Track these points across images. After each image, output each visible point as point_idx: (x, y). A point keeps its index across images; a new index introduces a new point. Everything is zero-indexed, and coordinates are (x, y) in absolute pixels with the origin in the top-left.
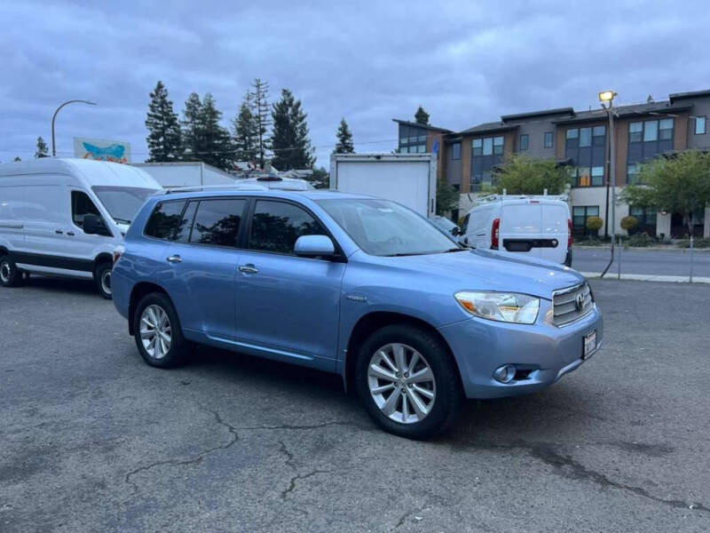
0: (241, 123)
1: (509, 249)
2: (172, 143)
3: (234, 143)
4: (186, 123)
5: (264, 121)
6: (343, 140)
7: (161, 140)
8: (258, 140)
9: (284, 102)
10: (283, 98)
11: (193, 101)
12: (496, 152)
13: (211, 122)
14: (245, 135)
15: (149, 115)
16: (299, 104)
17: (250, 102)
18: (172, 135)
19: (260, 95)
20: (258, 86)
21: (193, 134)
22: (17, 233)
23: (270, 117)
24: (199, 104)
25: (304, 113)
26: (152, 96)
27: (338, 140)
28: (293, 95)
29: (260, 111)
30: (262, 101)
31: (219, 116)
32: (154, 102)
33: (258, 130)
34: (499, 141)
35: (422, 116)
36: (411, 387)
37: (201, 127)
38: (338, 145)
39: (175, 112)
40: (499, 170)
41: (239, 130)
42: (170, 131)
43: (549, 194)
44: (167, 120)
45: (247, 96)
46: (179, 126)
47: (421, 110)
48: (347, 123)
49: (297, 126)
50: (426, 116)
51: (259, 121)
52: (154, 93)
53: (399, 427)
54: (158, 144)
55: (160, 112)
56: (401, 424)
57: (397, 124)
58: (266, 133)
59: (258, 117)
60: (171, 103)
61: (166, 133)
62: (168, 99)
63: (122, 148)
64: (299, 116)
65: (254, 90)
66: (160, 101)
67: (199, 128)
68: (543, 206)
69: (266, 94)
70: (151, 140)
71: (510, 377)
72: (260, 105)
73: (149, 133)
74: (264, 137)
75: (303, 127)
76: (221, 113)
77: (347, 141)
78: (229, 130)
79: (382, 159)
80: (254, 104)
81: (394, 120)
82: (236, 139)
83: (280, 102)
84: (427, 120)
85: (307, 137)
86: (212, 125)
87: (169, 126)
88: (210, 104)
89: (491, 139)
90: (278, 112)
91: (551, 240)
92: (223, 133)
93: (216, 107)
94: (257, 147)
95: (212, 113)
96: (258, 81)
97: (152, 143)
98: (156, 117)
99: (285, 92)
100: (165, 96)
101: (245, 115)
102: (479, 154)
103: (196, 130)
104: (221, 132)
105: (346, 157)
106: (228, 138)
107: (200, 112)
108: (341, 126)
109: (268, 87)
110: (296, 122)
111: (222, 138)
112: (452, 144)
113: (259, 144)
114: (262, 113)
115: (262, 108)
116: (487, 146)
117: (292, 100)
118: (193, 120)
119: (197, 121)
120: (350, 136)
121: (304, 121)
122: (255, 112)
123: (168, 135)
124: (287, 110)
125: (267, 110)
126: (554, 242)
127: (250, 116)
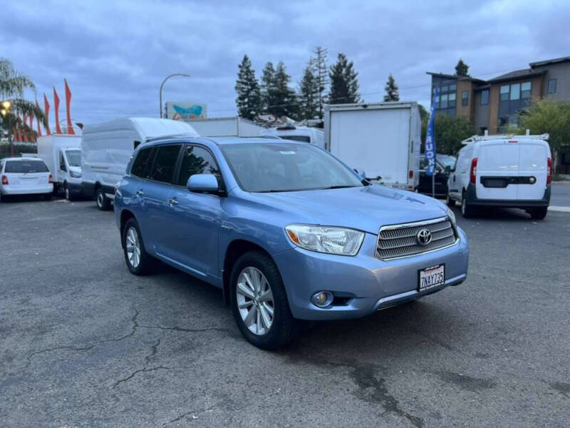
0: (305, 84)
1: (486, 186)
2: (254, 102)
3: (299, 100)
4: (263, 86)
5: (323, 81)
6: (390, 93)
7: (246, 100)
8: (317, 97)
9: (340, 64)
10: (338, 61)
11: (268, 69)
12: (523, 97)
13: (282, 84)
14: (308, 94)
15: (238, 82)
16: (351, 65)
17: (312, 66)
18: (253, 96)
19: (320, 59)
20: (319, 53)
21: (268, 94)
22: (103, 172)
23: (328, 78)
24: (273, 71)
25: (355, 72)
26: (240, 66)
27: (386, 94)
28: (347, 58)
29: (320, 73)
30: (322, 65)
31: (289, 79)
32: (242, 71)
33: (318, 89)
34: (527, 86)
35: (462, 68)
36: (262, 305)
37: (275, 89)
38: (386, 97)
39: (256, 78)
40: (524, 113)
41: (304, 90)
42: (253, 93)
43: (531, 134)
44: (251, 85)
45: (309, 62)
46: (259, 89)
47: (461, 63)
48: (394, 78)
49: (350, 83)
50: (466, 68)
51: (319, 81)
52: (241, 64)
53: (254, 337)
54: (244, 104)
55: (245, 79)
56: (255, 335)
57: (430, 76)
58: (325, 91)
59: (318, 78)
60: (253, 71)
61: (250, 95)
62: (251, 68)
63: (200, 108)
64: (351, 75)
65: (316, 56)
66: (245, 69)
67: (272, 90)
68: (522, 146)
69: (325, 59)
70: (239, 101)
71: (329, 303)
72: (320, 68)
73: (238, 96)
74: (323, 94)
75: (355, 84)
76: (290, 77)
77: (394, 93)
78: (296, 90)
79: (369, 108)
80: (316, 68)
81: (428, 73)
82: (301, 97)
83: (336, 64)
84: (466, 71)
85: (358, 91)
86: (283, 87)
87: (252, 89)
88: (281, 70)
89: (518, 85)
90: (334, 72)
91: (529, 178)
92: (292, 93)
93: (286, 72)
94: (317, 103)
95: (282, 77)
96: (319, 48)
97: (240, 103)
98: (243, 83)
99: (341, 56)
100: (249, 66)
101: (308, 77)
102: (507, 98)
103: (270, 92)
104: (289, 92)
105: (338, 107)
106: (294, 97)
107: (274, 77)
108: (388, 81)
109: (326, 53)
110: (349, 80)
111: (290, 97)
112: (480, 91)
113: (318, 100)
114: (322, 75)
115: (322, 71)
116: (515, 92)
117: (345, 62)
118: (268, 83)
119: (271, 84)
120: (396, 88)
121: (356, 78)
122: (316, 74)
123: (251, 96)
124: (342, 70)
125: (325, 72)
126: (532, 179)
127: (312, 78)
